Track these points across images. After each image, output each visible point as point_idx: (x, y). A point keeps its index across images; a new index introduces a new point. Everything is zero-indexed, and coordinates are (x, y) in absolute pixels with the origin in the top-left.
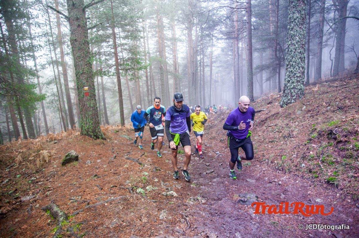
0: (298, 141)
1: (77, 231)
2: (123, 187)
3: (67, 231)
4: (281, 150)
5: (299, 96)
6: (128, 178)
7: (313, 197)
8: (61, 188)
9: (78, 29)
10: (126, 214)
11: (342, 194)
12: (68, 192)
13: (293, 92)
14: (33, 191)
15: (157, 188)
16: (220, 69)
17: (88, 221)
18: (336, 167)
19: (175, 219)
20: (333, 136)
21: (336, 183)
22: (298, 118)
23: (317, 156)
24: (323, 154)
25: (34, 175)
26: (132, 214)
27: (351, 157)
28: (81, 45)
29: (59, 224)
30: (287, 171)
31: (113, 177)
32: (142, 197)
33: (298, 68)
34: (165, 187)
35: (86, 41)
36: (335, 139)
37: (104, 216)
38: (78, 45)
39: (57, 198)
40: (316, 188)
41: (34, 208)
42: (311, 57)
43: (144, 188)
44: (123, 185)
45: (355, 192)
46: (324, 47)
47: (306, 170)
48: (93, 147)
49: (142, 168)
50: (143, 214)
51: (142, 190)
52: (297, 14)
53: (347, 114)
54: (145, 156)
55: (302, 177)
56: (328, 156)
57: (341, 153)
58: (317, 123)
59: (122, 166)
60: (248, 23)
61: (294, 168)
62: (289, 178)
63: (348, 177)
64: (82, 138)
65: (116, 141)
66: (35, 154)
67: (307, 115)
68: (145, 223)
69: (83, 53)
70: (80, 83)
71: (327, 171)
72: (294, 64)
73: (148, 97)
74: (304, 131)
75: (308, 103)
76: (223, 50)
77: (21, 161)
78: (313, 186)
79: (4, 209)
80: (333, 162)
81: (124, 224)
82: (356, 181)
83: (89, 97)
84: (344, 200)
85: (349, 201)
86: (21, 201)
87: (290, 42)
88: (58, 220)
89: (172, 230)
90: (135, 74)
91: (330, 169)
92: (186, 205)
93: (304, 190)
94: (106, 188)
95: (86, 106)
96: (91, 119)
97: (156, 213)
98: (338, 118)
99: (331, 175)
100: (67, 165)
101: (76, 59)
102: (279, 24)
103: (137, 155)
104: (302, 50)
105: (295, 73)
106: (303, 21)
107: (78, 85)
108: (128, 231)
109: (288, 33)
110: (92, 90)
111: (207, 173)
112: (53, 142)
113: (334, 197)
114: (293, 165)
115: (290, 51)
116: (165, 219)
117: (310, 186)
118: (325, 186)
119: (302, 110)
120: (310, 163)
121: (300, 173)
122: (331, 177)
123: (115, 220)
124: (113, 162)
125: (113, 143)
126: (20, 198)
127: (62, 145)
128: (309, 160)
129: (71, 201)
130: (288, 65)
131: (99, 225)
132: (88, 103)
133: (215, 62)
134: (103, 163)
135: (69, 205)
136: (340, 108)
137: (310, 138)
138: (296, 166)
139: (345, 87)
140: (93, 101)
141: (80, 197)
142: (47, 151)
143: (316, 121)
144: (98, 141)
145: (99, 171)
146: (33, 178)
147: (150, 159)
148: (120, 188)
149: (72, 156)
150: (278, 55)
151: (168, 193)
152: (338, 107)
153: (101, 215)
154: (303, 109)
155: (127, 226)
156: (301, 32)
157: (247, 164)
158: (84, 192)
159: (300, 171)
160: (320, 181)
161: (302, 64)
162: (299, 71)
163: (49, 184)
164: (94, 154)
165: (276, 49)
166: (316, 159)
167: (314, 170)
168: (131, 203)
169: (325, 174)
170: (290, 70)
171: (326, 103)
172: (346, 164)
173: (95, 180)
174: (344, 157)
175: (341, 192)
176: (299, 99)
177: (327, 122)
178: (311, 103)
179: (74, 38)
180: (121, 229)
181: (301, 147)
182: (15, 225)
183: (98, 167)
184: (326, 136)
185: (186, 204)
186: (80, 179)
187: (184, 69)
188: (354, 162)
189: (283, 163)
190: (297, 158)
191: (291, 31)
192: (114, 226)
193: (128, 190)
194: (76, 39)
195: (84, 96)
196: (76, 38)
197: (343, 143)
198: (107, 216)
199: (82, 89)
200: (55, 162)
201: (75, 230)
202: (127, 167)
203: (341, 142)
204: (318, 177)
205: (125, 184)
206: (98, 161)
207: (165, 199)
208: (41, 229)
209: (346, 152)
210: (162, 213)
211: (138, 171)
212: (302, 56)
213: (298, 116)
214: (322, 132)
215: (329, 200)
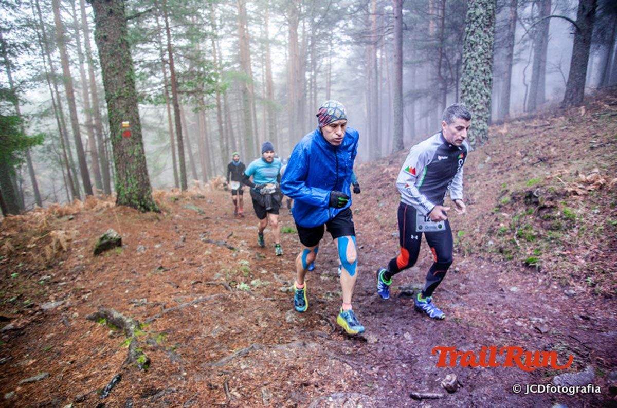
0: (480, 209)
1: (163, 343)
2: (213, 282)
3: (148, 343)
4: (455, 223)
5: (480, 142)
6: (218, 270)
7: (507, 286)
8: (105, 289)
9: (109, 18)
10: (232, 318)
11: (545, 279)
12: (120, 294)
13: (471, 134)
14: (55, 295)
15: (269, 283)
16: (344, 95)
17: (174, 330)
18: (538, 242)
19: (312, 322)
20: (533, 200)
21: (537, 265)
22: (478, 175)
23: (511, 229)
24: (519, 226)
25: (45, 271)
26: (242, 318)
27: (558, 228)
28: (116, 48)
29: (131, 335)
30: (467, 253)
31: (191, 270)
32: (250, 294)
33: (480, 96)
34: (281, 282)
35: (125, 40)
36: (537, 203)
37: (197, 322)
38: (110, 47)
39: (104, 302)
40: (509, 274)
41: (70, 317)
43: (247, 282)
44: (211, 280)
45: (563, 275)
46: (516, 63)
47: (494, 250)
48: (141, 225)
49: (237, 255)
50: (258, 317)
51: (246, 285)
52: (481, 9)
53: (552, 169)
54: (235, 237)
55: (489, 259)
56: (526, 228)
57: (544, 223)
58: (509, 183)
59: (201, 254)
60: (396, 18)
61: (477, 248)
62: (471, 263)
63: (554, 256)
64: (121, 210)
65: (177, 216)
66: (37, 238)
67: (492, 171)
68: (266, 328)
69: (120, 61)
70: (115, 114)
71: (525, 249)
72: (474, 89)
73: (221, 142)
74: (490, 194)
75: (494, 152)
76: (349, 62)
77: (11, 251)
78: (505, 272)
79: (18, 322)
80: (534, 237)
81: (233, 331)
82: (565, 260)
83: (130, 140)
84: (548, 287)
85: (556, 287)
86: (41, 310)
87: (468, 54)
88: (128, 330)
89: (311, 335)
90: (203, 102)
91: (530, 246)
92: (323, 303)
93: (492, 277)
94: (185, 285)
95: (125, 154)
96: (135, 178)
97: (279, 315)
98: (539, 174)
99: (531, 254)
100: (103, 253)
101: (107, 71)
102: (446, 22)
103: (221, 236)
104: (487, 68)
105: (475, 104)
106: (490, 21)
107: (111, 118)
108: (242, 340)
109: (466, 39)
110: (136, 127)
112: (65, 218)
113: (535, 284)
114: (476, 244)
115: (469, 69)
116: (295, 322)
117: (501, 272)
118: (522, 269)
119: (484, 163)
120: (501, 239)
121: (487, 254)
122: (531, 258)
123: (216, 327)
124: (182, 247)
125: (172, 218)
126: (37, 306)
127: (85, 223)
128: (500, 235)
129: (133, 305)
130: (464, 91)
131: (193, 334)
132: (129, 151)
133: (335, 83)
134: (166, 250)
135: (132, 311)
136: (542, 160)
137: (500, 203)
138: (480, 245)
139: (549, 129)
140: (139, 145)
141: (145, 300)
142: (63, 232)
143: (507, 180)
144: (149, 215)
145: (163, 262)
146: (45, 277)
147: (243, 241)
148: (209, 284)
149: (111, 238)
150: (442, 74)
151: (290, 288)
152: (539, 159)
153: (192, 320)
154: (486, 161)
155: (239, 334)
156: (486, 38)
158: (149, 292)
159: (486, 252)
160: (515, 264)
161: (486, 89)
162: (482, 101)
163: (79, 284)
164: (146, 235)
165: (440, 63)
166: (509, 234)
167: (508, 250)
168: (236, 303)
169: (522, 253)
170: (468, 99)
171: (521, 152)
172: (552, 239)
173: (161, 275)
174: (549, 229)
175: (545, 276)
176: (480, 145)
177: (523, 181)
178: (498, 152)
179: (102, 35)
180: (230, 338)
181: (486, 218)
182: (47, 342)
183: (159, 255)
184: (522, 201)
185: (323, 300)
186: (134, 275)
187: (282, 93)
188: (562, 235)
189: (460, 241)
190: (480, 233)
191: (470, 36)
192: (217, 335)
193: (223, 286)
194: (105, 37)
195: (122, 137)
196: (106, 34)
197: (548, 210)
198: (202, 322)
199: (118, 124)
200: (79, 251)
201: (158, 342)
202: (210, 255)
203: (544, 207)
204: (512, 258)
205: (215, 279)
206: (157, 246)
207: (286, 296)
208: (102, 344)
209: (552, 222)
210: (289, 313)
211: (231, 260)
212: (487, 77)
213: (478, 172)
214: (516, 194)
215: (528, 288)
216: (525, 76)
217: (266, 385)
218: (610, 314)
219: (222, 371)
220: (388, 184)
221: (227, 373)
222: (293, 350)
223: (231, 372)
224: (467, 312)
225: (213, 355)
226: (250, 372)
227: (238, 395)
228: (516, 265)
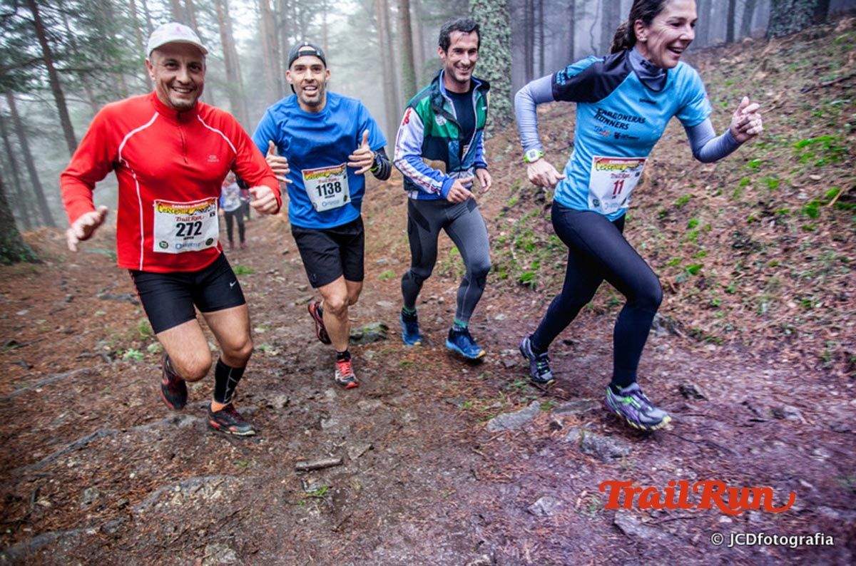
2: (90, 354)
5: (501, 125)
6: (104, 337)
7: (494, 314)
10: (90, 400)
11: (539, 299)
16: (352, 70)
18: (538, 252)
21: (533, 282)
22: (494, 170)
23: (511, 239)
24: (519, 232)
26: (107, 397)
31: (64, 341)
33: (495, 60)
36: (542, 201)
37: (34, 413)
40: (502, 298)
42: (547, 40)
43: (143, 348)
44: (88, 351)
46: (579, 19)
48: (2, 284)
50: (132, 393)
51: (136, 353)
56: (527, 235)
57: (548, 226)
59: (89, 316)
65: (74, 265)
67: (511, 164)
68: (137, 407)
71: (523, 262)
72: (486, 50)
76: (352, 20)
78: (497, 296)
80: (533, 245)
81: (86, 417)
91: (528, 258)
94: (44, 364)
98: (561, 162)
99: (527, 269)
104: (501, 19)
105: (490, 71)
111: (297, 304)
113: (527, 307)
117: (493, 296)
118: (516, 290)
119: (505, 153)
120: (499, 252)
122: (526, 273)
123: (62, 416)
124: (62, 310)
125: (64, 269)
128: (498, 247)
131: (19, 431)
134: (34, 317)
137: (507, 205)
145: (23, 335)
148: (81, 357)
153: (25, 412)
154: (507, 151)
155: (94, 420)
157: (387, 276)
160: (509, 284)
161: (502, 50)
162: (498, 67)
164: (7, 298)
166: (508, 245)
167: (503, 266)
168: (106, 378)
169: (518, 268)
171: (550, 136)
172: (554, 245)
173: (11, 354)
175: (539, 296)
176: (500, 130)
180: (77, 427)
183: (19, 326)
189: (452, 262)
192: (58, 426)
193: (100, 358)
198: (41, 411)
202: (104, 316)
204: (506, 277)
205: (95, 349)
206: (21, 313)
211: (130, 319)
212: (503, 33)
213: (495, 166)
214: (526, 192)
215: (518, 313)
216: (592, 37)
217: (96, 484)
218: (597, 334)
219: (37, 475)
220: (384, 194)
221: (44, 476)
222: (157, 432)
223: (51, 473)
224: (426, 353)
225: (36, 455)
226: (79, 470)
227: (47, 504)
228: (509, 286)
